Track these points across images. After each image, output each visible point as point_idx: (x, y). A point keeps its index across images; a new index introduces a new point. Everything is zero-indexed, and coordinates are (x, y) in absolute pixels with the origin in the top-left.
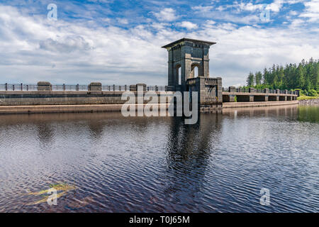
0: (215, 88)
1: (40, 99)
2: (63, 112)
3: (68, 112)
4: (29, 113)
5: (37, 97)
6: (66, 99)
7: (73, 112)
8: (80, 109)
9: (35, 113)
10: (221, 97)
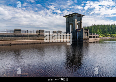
0: (87, 33)
1: (16, 38)
2: (28, 44)
3: (30, 44)
4: (10, 45)
5: (14, 36)
6: (29, 37)
7: (32, 44)
8: (35, 42)
9: (13, 45)
10: (89, 37)
